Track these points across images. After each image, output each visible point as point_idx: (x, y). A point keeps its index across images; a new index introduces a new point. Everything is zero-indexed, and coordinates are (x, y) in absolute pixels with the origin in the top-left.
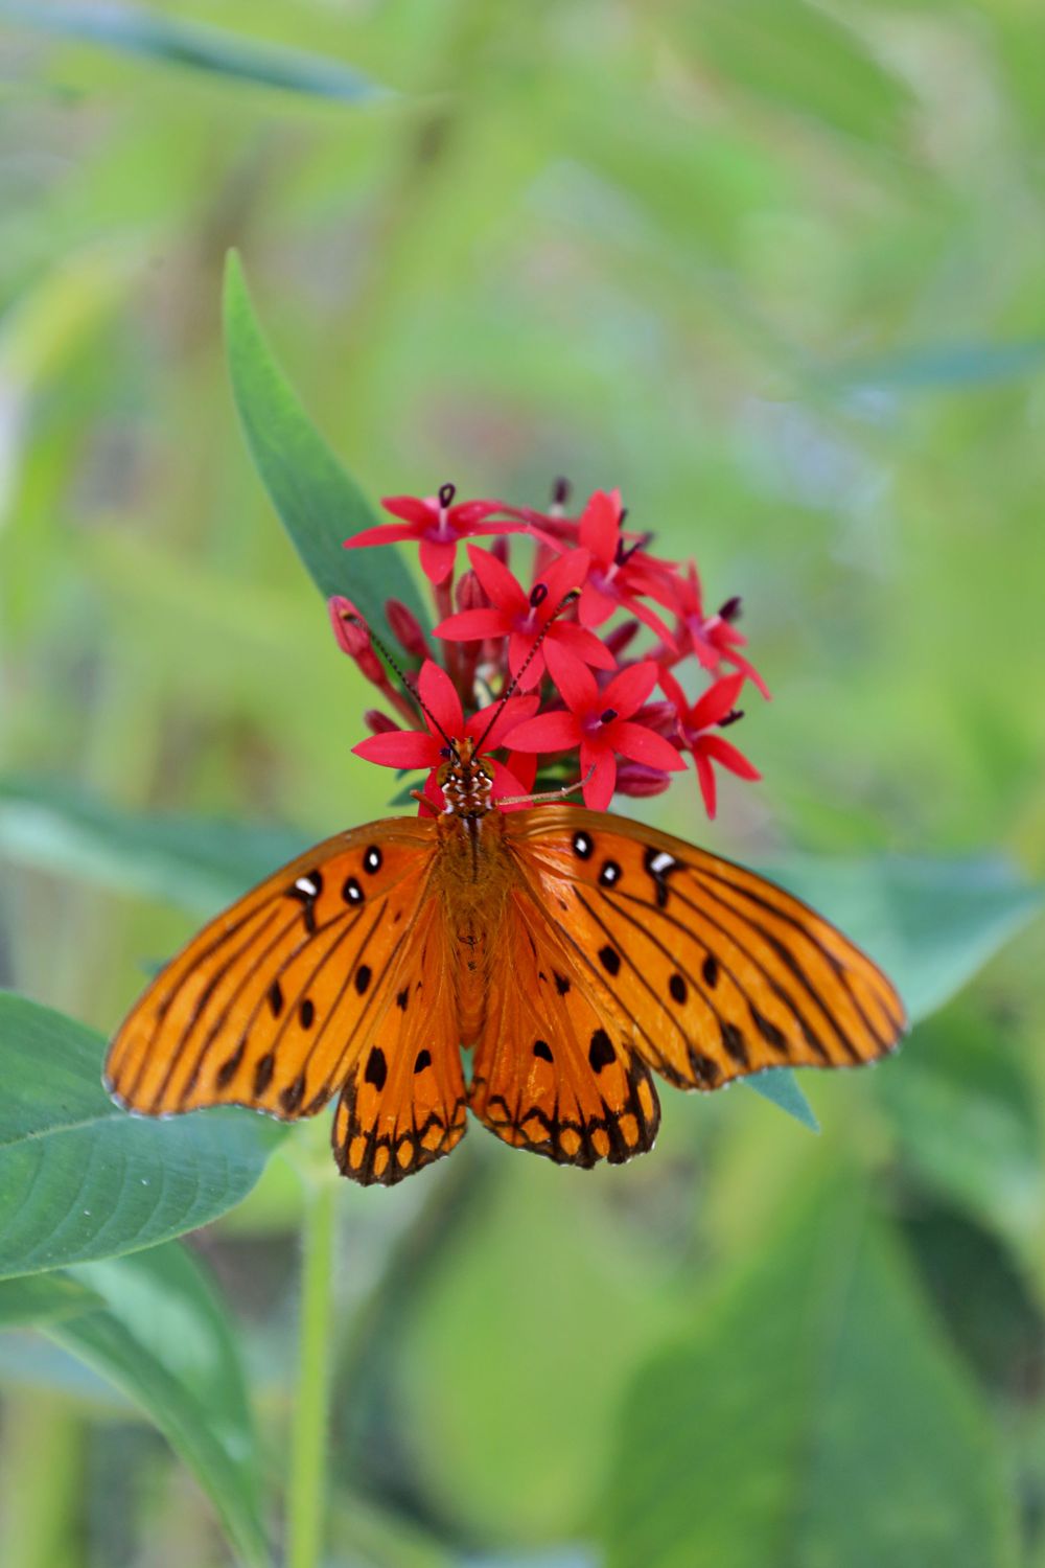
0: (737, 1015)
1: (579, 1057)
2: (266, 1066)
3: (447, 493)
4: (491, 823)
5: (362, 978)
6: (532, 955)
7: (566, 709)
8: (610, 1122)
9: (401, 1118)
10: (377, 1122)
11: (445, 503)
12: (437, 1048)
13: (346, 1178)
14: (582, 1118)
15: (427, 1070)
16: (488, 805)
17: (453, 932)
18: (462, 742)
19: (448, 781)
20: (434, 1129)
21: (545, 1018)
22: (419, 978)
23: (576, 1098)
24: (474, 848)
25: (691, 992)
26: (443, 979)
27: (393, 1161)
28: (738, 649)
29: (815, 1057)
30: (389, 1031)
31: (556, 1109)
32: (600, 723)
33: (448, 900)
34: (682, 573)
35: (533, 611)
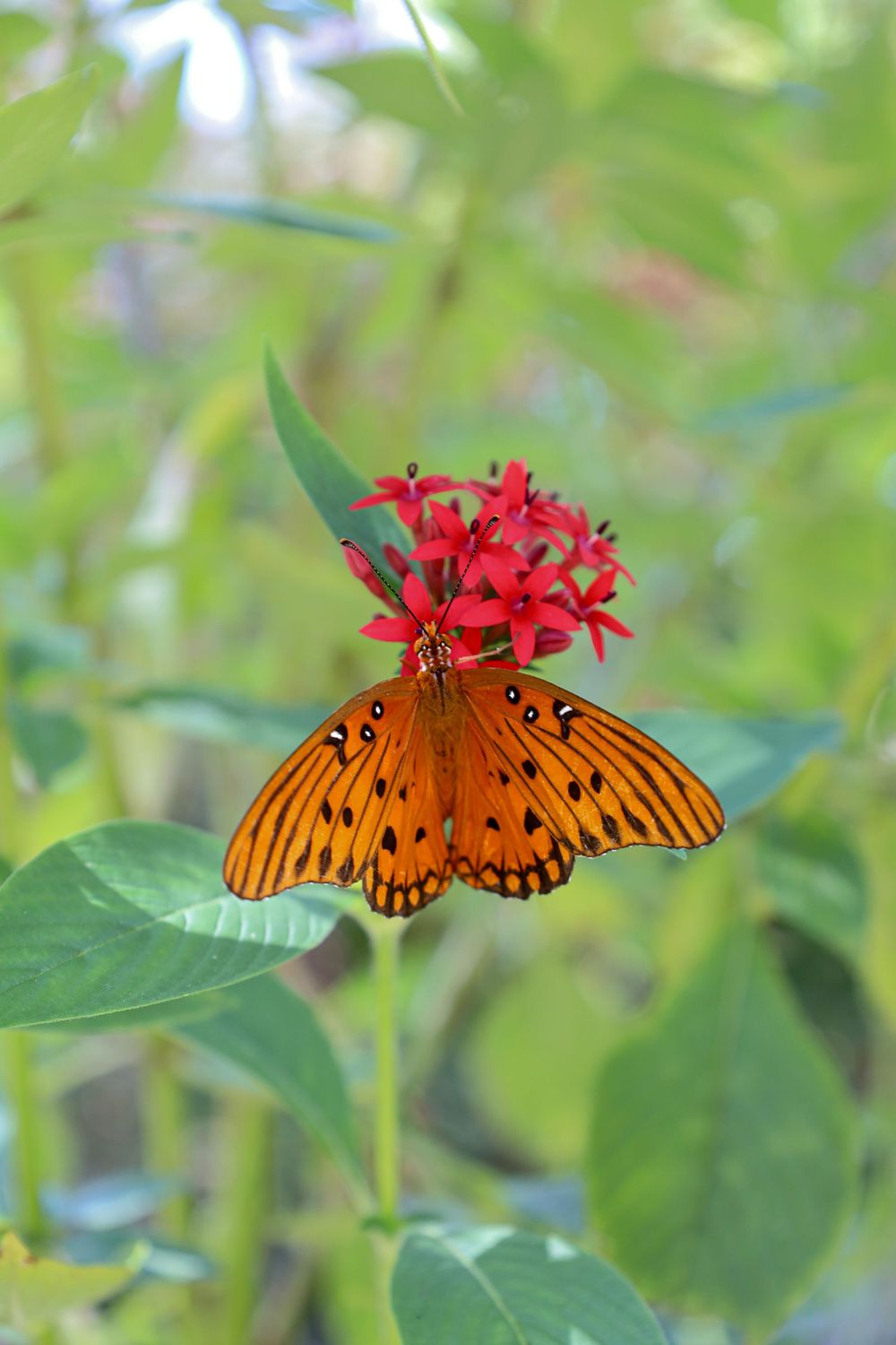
0: (613, 810)
1: (517, 825)
2: (326, 855)
3: (412, 469)
4: (451, 676)
5: (380, 787)
6: (483, 761)
7: (499, 597)
8: (539, 868)
9: (409, 873)
10: (393, 875)
11: (412, 475)
12: (428, 826)
13: (375, 913)
14: (520, 866)
15: (423, 841)
16: (449, 664)
17: (432, 750)
18: (430, 624)
19: (421, 649)
20: (432, 879)
21: (494, 802)
22: (412, 779)
23: (516, 853)
24: (442, 692)
25: (583, 794)
26: (429, 781)
27: (407, 902)
28: (613, 556)
29: (665, 841)
30: (398, 816)
31: (503, 862)
32: (521, 604)
33: (428, 729)
34: (575, 513)
35: (473, 537)
